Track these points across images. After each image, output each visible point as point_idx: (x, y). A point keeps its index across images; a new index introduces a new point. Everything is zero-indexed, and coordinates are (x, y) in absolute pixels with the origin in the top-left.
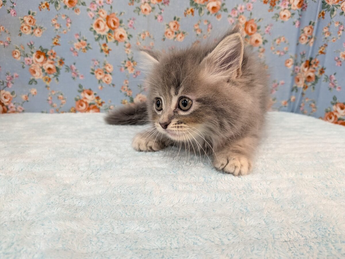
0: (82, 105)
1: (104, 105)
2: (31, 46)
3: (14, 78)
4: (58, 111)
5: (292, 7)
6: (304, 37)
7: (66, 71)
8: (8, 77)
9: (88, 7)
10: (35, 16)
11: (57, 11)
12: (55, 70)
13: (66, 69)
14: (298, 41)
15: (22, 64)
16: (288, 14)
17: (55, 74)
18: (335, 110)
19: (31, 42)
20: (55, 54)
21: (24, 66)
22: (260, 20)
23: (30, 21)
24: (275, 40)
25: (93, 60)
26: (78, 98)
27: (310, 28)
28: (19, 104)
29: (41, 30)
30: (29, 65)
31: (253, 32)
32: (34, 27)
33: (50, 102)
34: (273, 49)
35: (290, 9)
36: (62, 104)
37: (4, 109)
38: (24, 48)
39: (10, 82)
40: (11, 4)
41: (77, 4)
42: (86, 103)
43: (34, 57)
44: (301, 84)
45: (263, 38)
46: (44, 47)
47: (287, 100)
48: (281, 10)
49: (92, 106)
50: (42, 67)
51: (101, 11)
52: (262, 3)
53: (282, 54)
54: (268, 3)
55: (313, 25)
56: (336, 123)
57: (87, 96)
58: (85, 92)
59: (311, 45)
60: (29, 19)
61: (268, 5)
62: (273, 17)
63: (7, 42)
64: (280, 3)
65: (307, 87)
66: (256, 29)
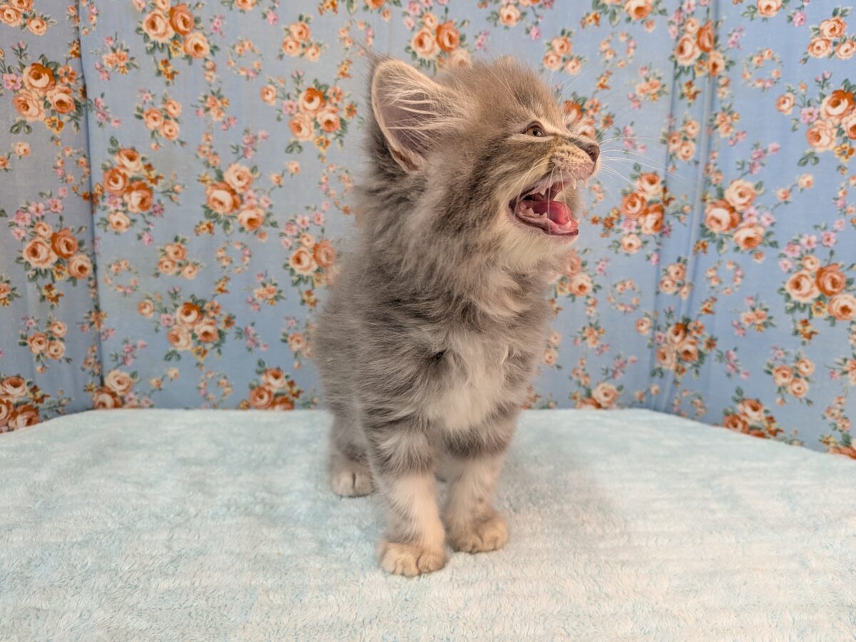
0: (261, 397)
1: (301, 396)
2: (174, 295)
3: (138, 349)
4: (215, 407)
5: (643, 230)
6: (668, 282)
7: (236, 338)
8: (127, 348)
9: (282, 230)
10: (186, 244)
11: (228, 236)
12: (216, 336)
13: (237, 333)
14: (657, 287)
15: (155, 324)
16: (636, 242)
17: (216, 342)
18: (741, 411)
19: (175, 287)
20: (218, 307)
21: (160, 328)
22: (586, 251)
23: (176, 253)
24: (615, 286)
25: (287, 318)
26: (255, 383)
27: (679, 268)
28: (145, 394)
29: (196, 268)
30: (168, 327)
31: (574, 272)
32: (182, 262)
33: (203, 392)
34: (613, 300)
35: (639, 234)
36: (224, 395)
37: (116, 403)
38: (160, 297)
39: (129, 356)
40: (145, 224)
41: (263, 224)
42: (269, 393)
43: (178, 314)
44: (670, 364)
45: (592, 282)
46: (198, 297)
47: (644, 390)
48: (624, 235)
49: (279, 399)
50: (191, 331)
51: (304, 236)
52: (590, 222)
53: (629, 309)
54: (599, 223)
55: (685, 263)
56: (748, 433)
57: (272, 380)
58: (268, 373)
59: (685, 298)
60: (176, 249)
61: (600, 226)
62: (610, 247)
63: (131, 288)
64: (622, 224)
65: (683, 370)
66: (579, 267)
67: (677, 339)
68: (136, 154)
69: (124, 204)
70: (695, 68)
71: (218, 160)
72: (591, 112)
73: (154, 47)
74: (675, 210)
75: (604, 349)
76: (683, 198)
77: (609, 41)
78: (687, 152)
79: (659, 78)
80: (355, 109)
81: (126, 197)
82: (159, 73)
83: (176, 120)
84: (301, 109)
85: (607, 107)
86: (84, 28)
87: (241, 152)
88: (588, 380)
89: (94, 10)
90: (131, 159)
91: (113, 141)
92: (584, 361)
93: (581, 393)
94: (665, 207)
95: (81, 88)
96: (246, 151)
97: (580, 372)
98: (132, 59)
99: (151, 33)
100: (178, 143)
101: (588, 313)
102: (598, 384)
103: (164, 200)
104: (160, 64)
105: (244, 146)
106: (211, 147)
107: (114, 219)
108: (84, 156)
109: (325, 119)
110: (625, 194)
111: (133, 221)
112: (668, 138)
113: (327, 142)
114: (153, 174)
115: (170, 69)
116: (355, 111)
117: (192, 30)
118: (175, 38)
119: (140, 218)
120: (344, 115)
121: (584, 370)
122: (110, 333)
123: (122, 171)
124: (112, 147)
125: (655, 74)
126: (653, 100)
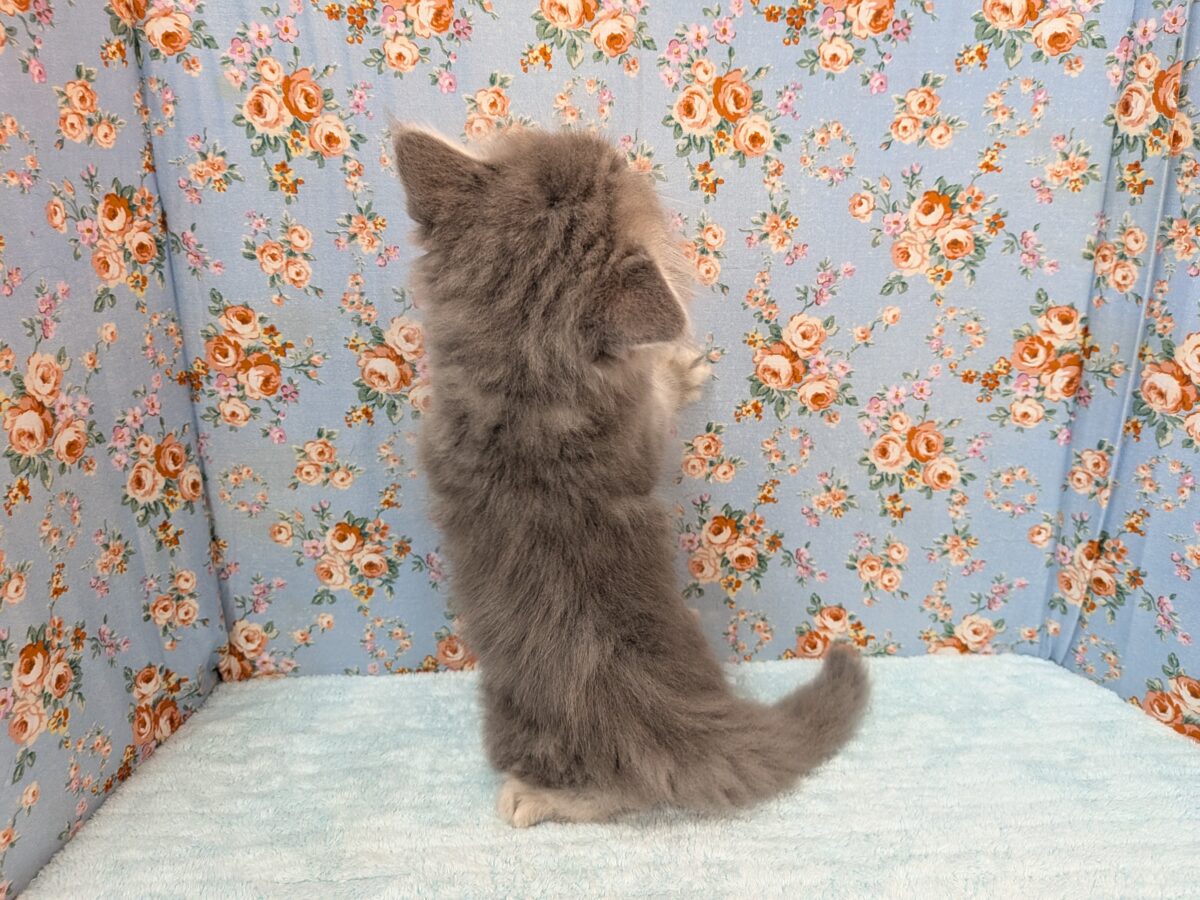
0: (454, 651)
2: (322, 513)
3: (274, 590)
4: (389, 669)
5: (1047, 393)
6: (1082, 476)
7: (414, 569)
8: (256, 588)
10: (334, 439)
11: (394, 424)
12: (385, 568)
13: (415, 562)
14: (1066, 481)
15: (296, 555)
16: (1036, 410)
17: (384, 577)
19: (323, 501)
20: (385, 528)
21: (302, 560)
22: (952, 422)
23: (321, 453)
24: (998, 476)
26: (444, 632)
27: (1099, 458)
28: (285, 654)
29: (351, 473)
31: (932, 454)
32: (330, 465)
33: (369, 646)
34: (994, 497)
35: (1039, 399)
37: (243, 669)
38: (302, 517)
39: (261, 600)
40: (273, 414)
43: (329, 539)
44: (1075, 597)
45: (961, 469)
46: (357, 515)
47: (1037, 627)
48: (1016, 400)
50: (349, 563)
52: (961, 379)
53: (1019, 510)
54: (975, 380)
55: (1110, 450)
59: (1104, 506)
60: (320, 447)
61: (977, 385)
62: (990, 417)
63: (258, 505)
64: (1013, 382)
65: (1093, 606)
66: (940, 447)
67: (1090, 564)
68: (250, 312)
69: (239, 387)
70: (1147, 141)
71: (373, 313)
72: (968, 209)
73: (264, 143)
74: (1100, 369)
75: (976, 567)
76: (1113, 350)
77: (1002, 93)
78: (1125, 277)
79: (1086, 154)
81: (242, 377)
82: (274, 184)
83: (305, 256)
85: (995, 200)
86: (156, 124)
87: (409, 299)
88: (949, 612)
89: (169, 96)
90: (245, 321)
91: (215, 296)
92: (944, 586)
93: (938, 630)
94: (1084, 358)
95: (159, 217)
97: (937, 600)
98: (232, 167)
99: (257, 122)
100: (310, 291)
101: (952, 514)
102: (964, 618)
103: (298, 378)
104: (274, 171)
106: (362, 294)
107: (227, 408)
108: (173, 320)
110: (1020, 337)
111: (255, 410)
112: (1096, 252)
114: (279, 340)
115: (290, 177)
117: (320, 111)
118: (294, 126)
119: (264, 406)
121: (943, 598)
122: (232, 568)
123: (232, 339)
124: (214, 304)
125: (1079, 147)
126: (1073, 189)
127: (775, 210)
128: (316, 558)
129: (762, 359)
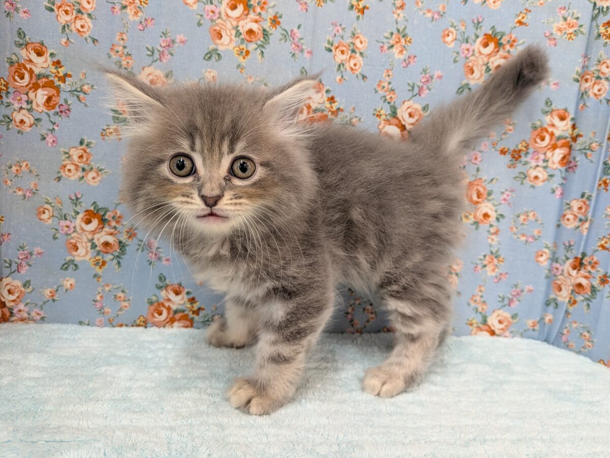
0: (160, 313)
1: (202, 313)
2: (76, 201)
3: (34, 257)
4: (111, 323)
5: (550, 164)
7: (138, 250)
8: (21, 254)
10: (91, 148)
12: (116, 247)
13: (139, 245)
14: (559, 221)
15: (53, 231)
16: (542, 175)
17: (115, 254)
19: (77, 192)
20: (120, 217)
21: (57, 235)
22: (492, 180)
23: (81, 157)
24: (518, 216)
26: (154, 298)
27: (582, 203)
28: (36, 305)
29: (100, 173)
31: (480, 200)
32: (86, 167)
33: (98, 305)
34: (515, 230)
35: (545, 168)
36: (121, 310)
37: (3, 314)
38: (61, 203)
39: (24, 263)
40: (50, 124)
42: (169, 309)
43: (79, 221)
44: (564, 296)
45: (496, 211)
46: (100, 205)
47: (538, 319)
48: (531, 168)
49: (178, 316)
50: (91, 240)
52: (499, 152)
53: (530, 240)
54: (507, 154)
55: (589, 199)
57: (172, 296)
58: (169, 289)
59: (585, 233)
60: (80, 152)
61: (508, 157)
62: (515, 178)
63: (31, 191)
64: (529, 156)
65: (575, 302)
66: (485, 196)
67: (574, 273)
68: (44, 49)
69: (29, 102)
71: (130, 62)
72: (508, 47)
74: (583, 147)
75: (502, 277)
76: (591, 135)
78: (599, 90)
79: (577, 18)
80: (279, 19)
81: (32, 95)
83: (89, 15)
84: (223, 15)
85: (524, 42)
87: (156, 55)
88: (485, 307)
90: (39, 54)
91: (21, 34)
92: (483, 289)
93: (478, 319)
94: (573, 143)
96: (162, 54)
97: (478, 298)
100: (89, 40)
101: (490, 241)
102: (494, 312)
103: (72, 100)
105: (161, 49)
106: (125, 47)
107: (18, 117)
109: (247, 28)
110: (535, 128)
112: (582, 77)
113: (248, 53)
114: (62, 72)
116: (279, 23)
119: (44, 117)
120: (267, 25)
121: (481, 297)
122: (6, 238)
123: (28, 66)
124: (19, 40)
125: (573, 14)
126: (569, 39)
127: (398, 31)
128: (67, 235)
129: (384, 127)
